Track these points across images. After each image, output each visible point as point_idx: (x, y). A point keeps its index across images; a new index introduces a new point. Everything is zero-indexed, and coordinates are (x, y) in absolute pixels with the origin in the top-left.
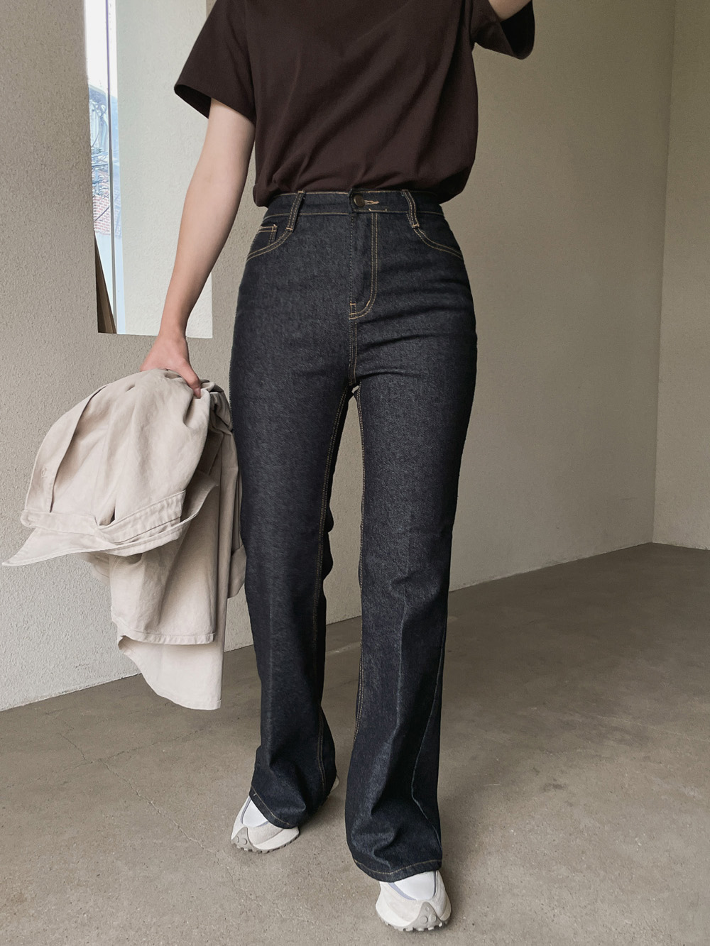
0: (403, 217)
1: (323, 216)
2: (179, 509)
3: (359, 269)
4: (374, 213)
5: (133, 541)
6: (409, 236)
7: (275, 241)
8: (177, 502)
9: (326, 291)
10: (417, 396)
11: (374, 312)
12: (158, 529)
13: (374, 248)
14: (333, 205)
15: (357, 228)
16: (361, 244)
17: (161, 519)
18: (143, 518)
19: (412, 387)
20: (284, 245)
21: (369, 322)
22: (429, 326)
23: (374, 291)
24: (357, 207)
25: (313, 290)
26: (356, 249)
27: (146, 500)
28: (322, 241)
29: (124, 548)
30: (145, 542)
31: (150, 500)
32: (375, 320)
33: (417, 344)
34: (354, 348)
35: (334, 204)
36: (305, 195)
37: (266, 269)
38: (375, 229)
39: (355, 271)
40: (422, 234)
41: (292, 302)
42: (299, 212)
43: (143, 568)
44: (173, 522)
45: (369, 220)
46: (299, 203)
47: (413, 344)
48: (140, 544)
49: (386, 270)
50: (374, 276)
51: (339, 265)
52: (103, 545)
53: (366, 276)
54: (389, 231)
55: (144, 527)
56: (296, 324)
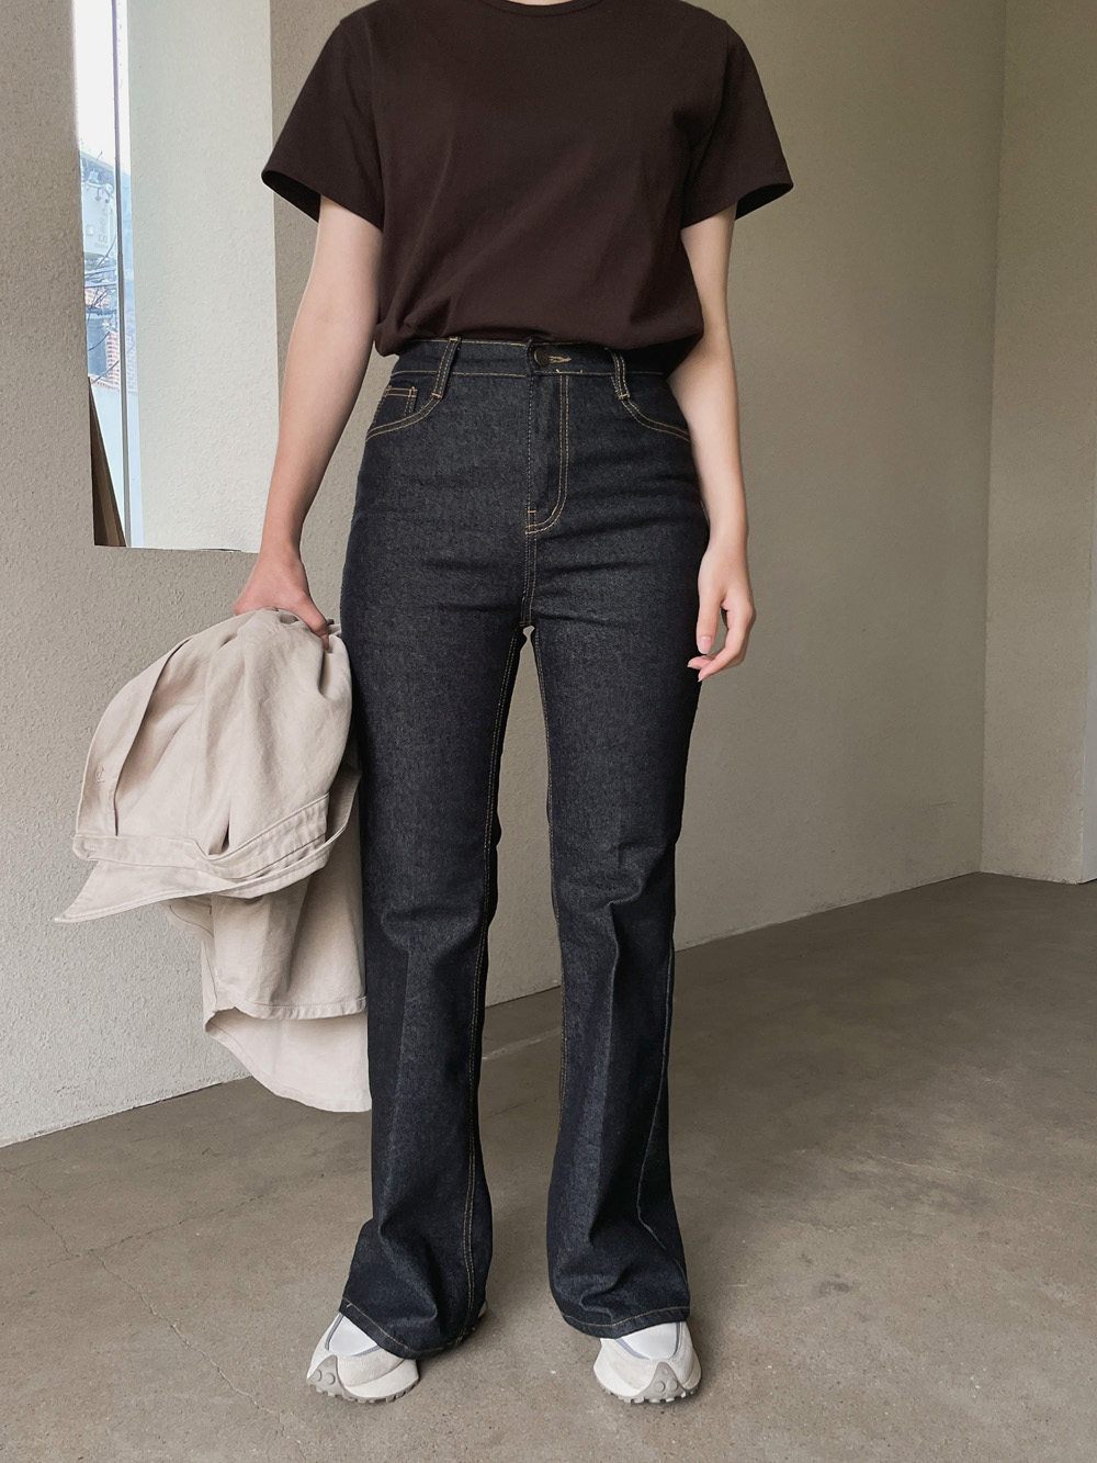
0: (606, 382)
1: (488, 377)
2: (323, 821)
3: (542, 460)
4: (564, 375)
5: (261, 876)
6: (614, 411)
7: (414, 411)
8: (320, 811)
9: (491, 490)
11: (562, 523)
12: (296, 855)
13: (564, 429)
14: (501, 362)
15: (538, 396)
16: (544, 422)
17: (299, 839)
18: (275, 839)
20: (428, 419)
21: (555, 538)
23: (563, 492)
24: (538, 367)
25: (472, 488)
26: (536, 430)
27: (277, 812)
28: (485, 416)
29: (248, 886)
30: (278, 877)
31: (282, 812)
32: (564, 536)
34: (532, 574)
35: (504, 361)
36: (460, 345)
37: (401, 454)
38: (565, 401)
39: (536, 463)
40: (633, 408)
42: (451, 370)
44: (317, 842)
45: (556, 387)
46: (450, 357)
48: (273, 879)
49: (582, 463)
50: (564, 470)
51: (511, 452)
52: (213, 884)
53: (552, 472)
54: (586, 403)
55: (278, 853)
56: (446, 537)
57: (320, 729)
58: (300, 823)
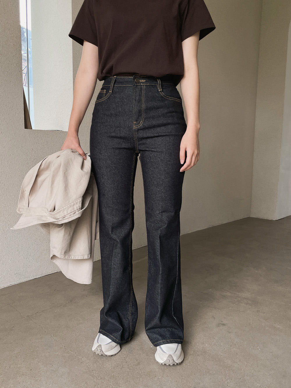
0: (156, 87)
1: (123, 86)
2: (80, 205)
3: (137, 108)
4: (143, 85)
5: (63, 218)
6: (157, 94)
8: (80, 202)
9: (124, 117)
10: (161, 160)
11: (143, 125)
12: (73, 213)
13: (143, 100)
14: (127, 82)
15: (136, 91)
16: (138, 98)
17: (74, 209)
18: (67, 208)
19: (159, 156)
20: (109, 98)
21: (141, 129)
22: (166, 131)
23: (143, 117)
24: (136, 83)
26: (136, 100)
27: (68, 202)
28: (122, 97)
29: (60, 221)
30: (68, 218)
32: (144, 129)
33: (161, 138)
34: (136, 139)
36: (116, 78)
37: (102, 107)
38: (144, 92)
40: (163, 94)
41: (112, 121)
42: (114, 85)
43: (64, 229)
44: (79, 210)
45: (141, 88)
46: (114, 81)
47: (160, 139)
48: (66, 219)
49: (148, 109)
50: (143, 111)
51: (129, 106)
52: (51, 220)
53: (140, 111)
54: (149, 93)
55: (68, 212)
56: (113, 130)
57: (80, 180)
58: (74, 204)
